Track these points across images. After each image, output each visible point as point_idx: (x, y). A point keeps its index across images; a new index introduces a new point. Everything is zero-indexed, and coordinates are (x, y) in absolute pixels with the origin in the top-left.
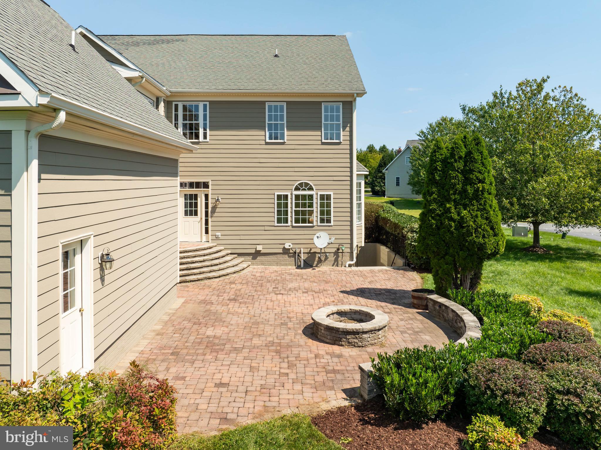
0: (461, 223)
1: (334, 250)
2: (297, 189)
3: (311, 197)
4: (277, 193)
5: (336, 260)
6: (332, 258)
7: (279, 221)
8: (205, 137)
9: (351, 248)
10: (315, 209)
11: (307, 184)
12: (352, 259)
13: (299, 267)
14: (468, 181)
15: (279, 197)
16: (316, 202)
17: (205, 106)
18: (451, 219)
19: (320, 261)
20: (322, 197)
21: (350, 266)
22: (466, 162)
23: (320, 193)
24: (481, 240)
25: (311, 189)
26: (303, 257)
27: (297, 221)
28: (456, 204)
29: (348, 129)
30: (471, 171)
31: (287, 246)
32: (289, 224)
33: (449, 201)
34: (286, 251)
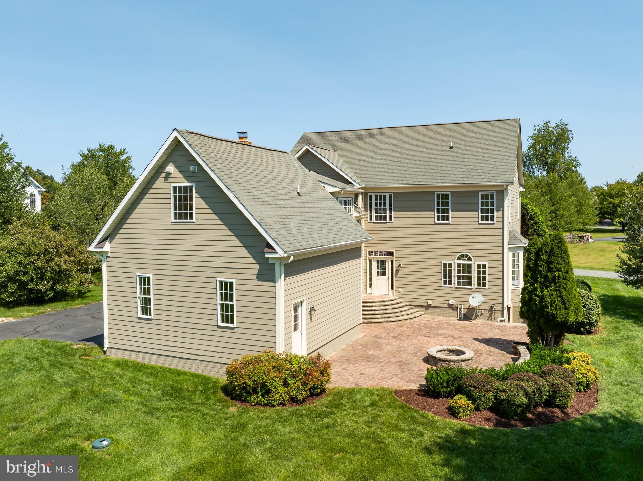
0: (542, 298)
1: (488, 308)
2: (459, 259)
3: (470, 266)
4: (443, 262)
5: (490, 315)
6: (487, 314)
7: (445, 283)
8: (391, 219)
9: (503, 307)
10: (473, 275)
11: (467, 256)
12: (503, 316)
13: (460, 319)
14: (550, 270)
15: (445, 265)
16: (474, 270)
17: (391, 196)
18: (537, 295)
19: (477, 316)
20: (479, 266)
21: (501, 321)
23: (477, 263)
24: (554, 312)
25: (470, 259)
26: (463, 311)
27: (459, 283)
28: (541, 285)
29: (501, 212)
30: (552, 262)
31: (451, 302)
32: (453, 285)
33: (536, 282)
34: (450, 306)
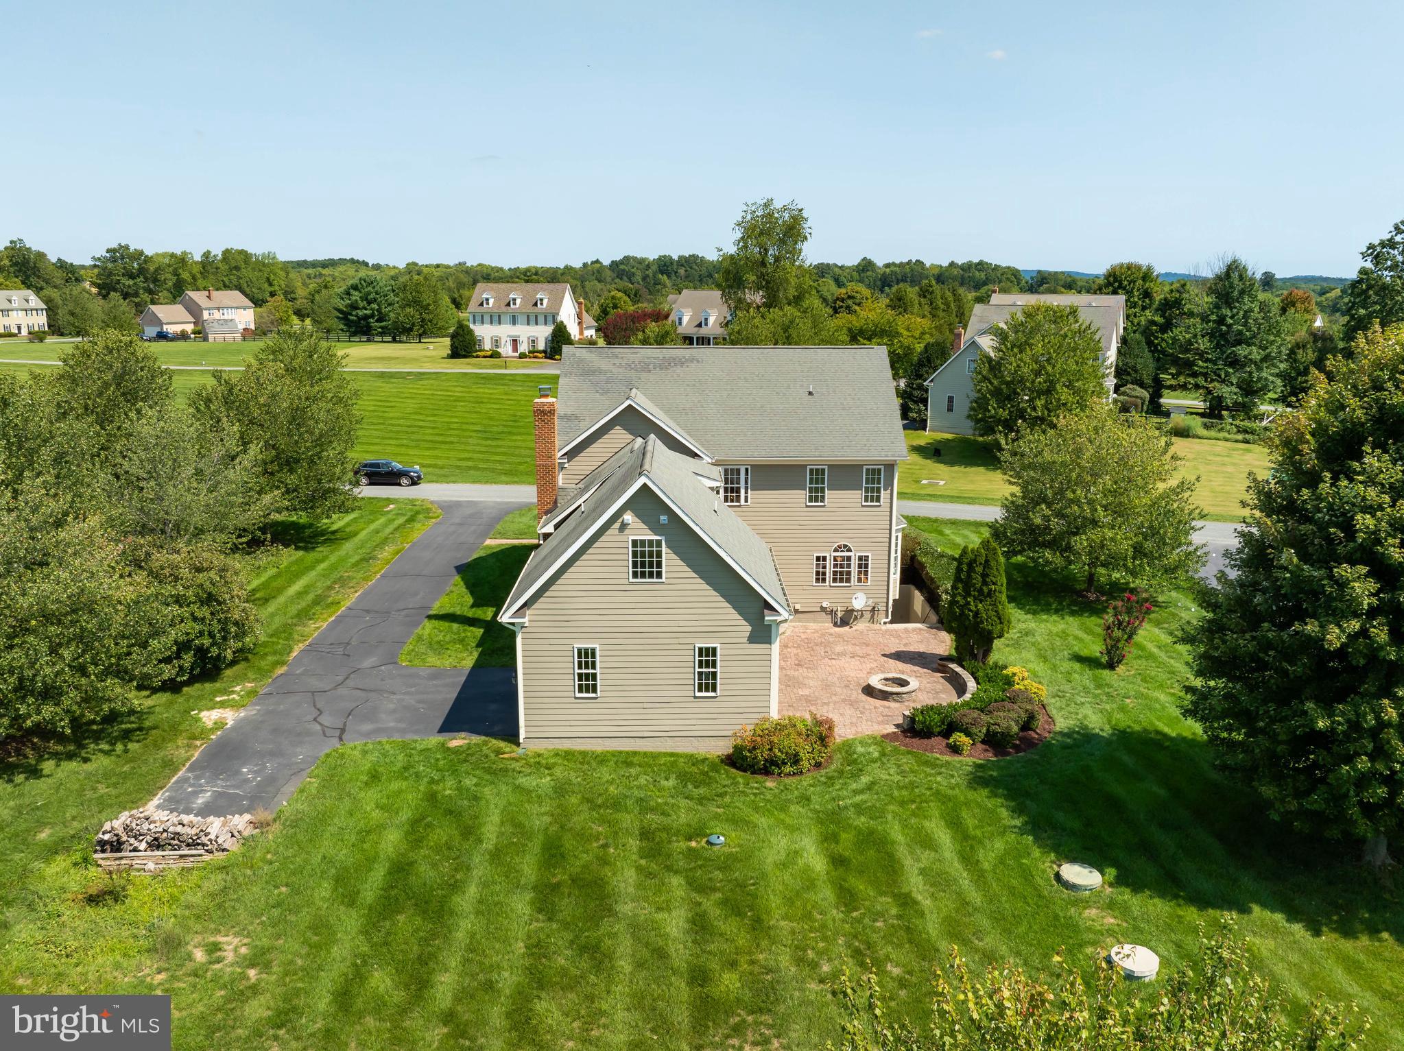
1: (870, 608)
2: (836, 550)
3: (849, 558)
4: (816, 555)
5: (872, 617)
6: (868, 615)
7: (817, 580)
8: (746, 501)
9: (887, 606)
10: (852, 569)
11: (845, 546)
12: (887, 618)
13: (835, 625)
15: (818, 559)
16: (854, 563)
17: (747, 469)
19: (856, 618)
20: (860, 558)
21: (885, 623)
22: (984, 568)
23: (858, 554)
24: (990, 627)
25: (849, 550)
26: (840, 614)
27: (835, 580)
28: (975, 599)
29: (889, 491)
31: (824, 605)
32: (827, 583)
34: (823, 609)
